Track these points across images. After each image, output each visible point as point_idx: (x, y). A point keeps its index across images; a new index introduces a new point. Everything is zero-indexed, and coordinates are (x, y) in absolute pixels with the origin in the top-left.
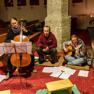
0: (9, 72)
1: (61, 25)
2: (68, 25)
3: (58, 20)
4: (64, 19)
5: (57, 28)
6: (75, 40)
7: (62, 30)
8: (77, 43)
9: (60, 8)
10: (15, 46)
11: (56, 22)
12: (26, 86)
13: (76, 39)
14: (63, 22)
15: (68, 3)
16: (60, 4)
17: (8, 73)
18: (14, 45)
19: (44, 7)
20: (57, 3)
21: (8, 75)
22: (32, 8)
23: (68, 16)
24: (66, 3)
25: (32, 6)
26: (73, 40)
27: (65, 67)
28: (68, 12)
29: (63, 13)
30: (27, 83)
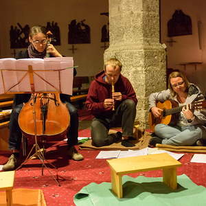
0: (14, 154)
1: (142, 63)
2: (161, 64)
3: (135, 51)
4: (149, 49)
5: (134, 69)
6: (179, 84)
7: (146, 76)
8: (184, 90)
9: (139, 23)
10: (30, 70)
11: (131, 55)
12: (58, 180)
13: (181, 80)
14: (148, 55)
15: (157, 13)
16: (139, 15)
17: (12, 156)
18: (30, 67)
19: (102, 47)
20: (132, 13)
21: (12, 160)
22: (73, 49)
23: (158, 43)
24: (152, 13)
25: (73, 47)
26: (173, 84)
27: (156, 149)
28: (158, 33)
29: (147, 37)
30: (57, 176)
